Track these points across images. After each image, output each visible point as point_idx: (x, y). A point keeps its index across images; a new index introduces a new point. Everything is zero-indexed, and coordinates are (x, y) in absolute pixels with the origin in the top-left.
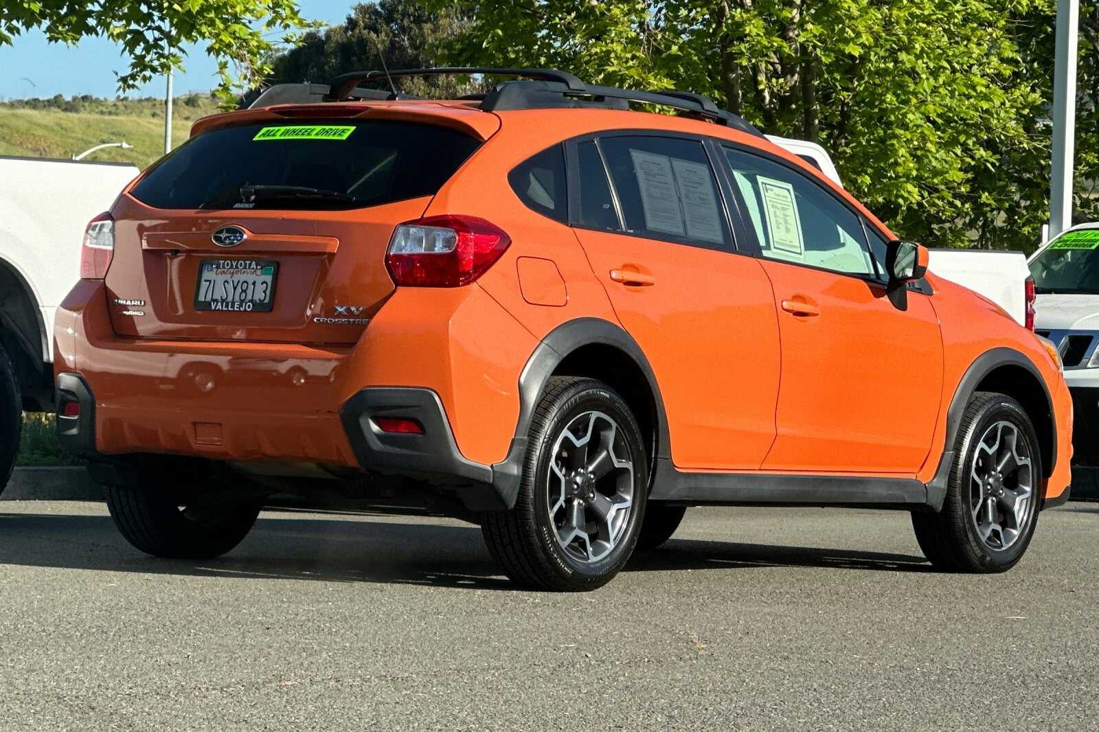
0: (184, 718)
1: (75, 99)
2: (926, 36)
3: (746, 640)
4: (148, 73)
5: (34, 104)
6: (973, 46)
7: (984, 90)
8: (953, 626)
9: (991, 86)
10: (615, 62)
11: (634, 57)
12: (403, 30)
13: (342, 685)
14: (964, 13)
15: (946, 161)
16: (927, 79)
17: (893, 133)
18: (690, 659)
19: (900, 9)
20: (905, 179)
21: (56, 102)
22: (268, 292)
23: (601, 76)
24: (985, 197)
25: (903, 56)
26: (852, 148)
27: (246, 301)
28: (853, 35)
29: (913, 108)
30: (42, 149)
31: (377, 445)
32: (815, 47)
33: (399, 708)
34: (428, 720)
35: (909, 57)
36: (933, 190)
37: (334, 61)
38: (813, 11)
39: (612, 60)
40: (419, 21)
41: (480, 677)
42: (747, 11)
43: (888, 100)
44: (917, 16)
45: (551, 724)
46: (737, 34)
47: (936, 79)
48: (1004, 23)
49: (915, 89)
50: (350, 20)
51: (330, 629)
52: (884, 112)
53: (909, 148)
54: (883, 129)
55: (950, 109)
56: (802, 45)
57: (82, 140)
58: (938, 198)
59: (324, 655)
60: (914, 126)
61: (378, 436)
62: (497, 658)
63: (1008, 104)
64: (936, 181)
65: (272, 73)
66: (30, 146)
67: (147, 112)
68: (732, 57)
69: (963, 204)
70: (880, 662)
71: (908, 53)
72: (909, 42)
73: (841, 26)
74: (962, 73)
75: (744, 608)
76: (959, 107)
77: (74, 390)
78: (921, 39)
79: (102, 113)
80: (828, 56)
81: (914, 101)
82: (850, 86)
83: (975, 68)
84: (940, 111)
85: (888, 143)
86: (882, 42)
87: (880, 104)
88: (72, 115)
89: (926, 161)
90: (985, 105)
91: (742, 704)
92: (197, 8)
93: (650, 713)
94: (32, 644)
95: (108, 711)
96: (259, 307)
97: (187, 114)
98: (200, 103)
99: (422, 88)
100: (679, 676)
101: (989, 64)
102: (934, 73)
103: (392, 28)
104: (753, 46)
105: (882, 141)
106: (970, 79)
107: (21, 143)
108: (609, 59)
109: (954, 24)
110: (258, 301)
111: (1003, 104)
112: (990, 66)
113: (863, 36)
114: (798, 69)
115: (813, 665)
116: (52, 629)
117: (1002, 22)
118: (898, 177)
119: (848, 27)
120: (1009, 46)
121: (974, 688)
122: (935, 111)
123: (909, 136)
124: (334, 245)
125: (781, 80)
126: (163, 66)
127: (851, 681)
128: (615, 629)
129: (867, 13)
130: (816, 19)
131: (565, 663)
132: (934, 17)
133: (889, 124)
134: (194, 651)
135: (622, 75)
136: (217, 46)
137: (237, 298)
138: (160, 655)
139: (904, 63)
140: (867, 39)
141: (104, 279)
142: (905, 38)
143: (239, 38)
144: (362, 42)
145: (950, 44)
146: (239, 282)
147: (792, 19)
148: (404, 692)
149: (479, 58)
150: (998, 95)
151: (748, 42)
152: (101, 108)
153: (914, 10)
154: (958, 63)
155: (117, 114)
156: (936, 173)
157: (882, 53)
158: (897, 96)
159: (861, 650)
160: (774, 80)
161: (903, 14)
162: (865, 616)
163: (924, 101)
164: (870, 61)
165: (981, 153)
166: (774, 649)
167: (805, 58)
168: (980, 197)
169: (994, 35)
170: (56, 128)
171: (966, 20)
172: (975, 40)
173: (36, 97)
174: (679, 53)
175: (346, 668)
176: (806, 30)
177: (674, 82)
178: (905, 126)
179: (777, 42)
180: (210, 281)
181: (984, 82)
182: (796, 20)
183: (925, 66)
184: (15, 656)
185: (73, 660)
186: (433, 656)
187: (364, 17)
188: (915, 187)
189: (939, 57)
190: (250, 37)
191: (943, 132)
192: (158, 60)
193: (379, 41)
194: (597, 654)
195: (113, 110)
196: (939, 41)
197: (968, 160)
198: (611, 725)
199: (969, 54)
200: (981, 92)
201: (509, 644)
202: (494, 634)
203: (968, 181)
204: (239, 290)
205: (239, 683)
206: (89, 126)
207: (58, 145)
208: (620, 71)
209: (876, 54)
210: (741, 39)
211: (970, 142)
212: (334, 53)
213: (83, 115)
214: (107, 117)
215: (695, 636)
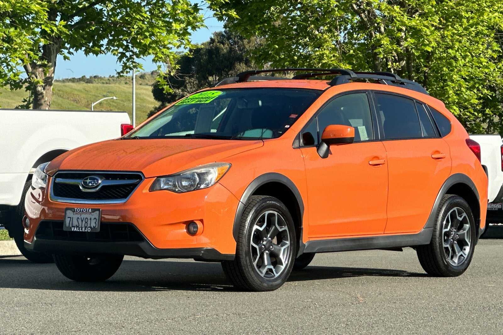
0: (159, 329)
1: (91, 77)
2: (460, 42)
3: (379, 296)
4: (128, 70)
5: (73, 80)
6: (480, 45)
7: (486, 64)
8: (464, 289)
9: (489, 62)
10: (326, 58)
11: (334, 56)
12: (235, 43)
13: (219, 317)
14: (476, 31)
15: (470, 95)
16: (461, 60)
17: (447, 84)
18: (356, 304)
19: (448, 31)
20: (452, 104)
21: (83, 79)
23: (320, 65)
24: (487, 111)
25: (450, 51)
26: (429, 91)
28: (428, 43)
29: (456, 73)
30: (77, 100)
32: (412, 49)
33: (241, 324)
34: (253, 328)
35: (453, 51)
36: (466, 108)
37: (205, 57)
38: (411, 33)
39: (325, 57)
40: (241, 38)
41: (273, 313)
42: (382, 34)
43: (444, 70)
44: (456, 34)
45: (300, 328)
46: (378, 45)
47: (465, 60)
48: (494, 35)
49: (456, 65)
50: (211, 39)
51: (213, 297)
52: (442, 75)
53: (454, 90)
54: (443, 83)
55: (471, 73)
56: (406, 47)
57: (95, 95)
58: (467, 112)
59: (211, 306)
60: (456, 80)
62: (280, 306)
63: (497, 70)
64: (466, 104)
65: (180, 68)
66: (72, 99)
67: (123, 82)
68: (376, 54)
69: (478, 114)
70: (432, 303)
71: (452, 50)
72: (452, 45)
73: (423, 39)
74: (476, 57)
75: (380, 285)
76: (475, 72)
78: (457, 43)
79: (103, 83)
80: (417, 52)
81: (456, 70)
82: (428, 65)
83: (481, 55)
84: (467, 74)
85: (445, 88)
86: (441, 45)
87: (441, 72)
88: (90, 85)
89: (461, 96)
90: (487, 71)
91: (375, 319)
92: (148, 43)
93: (339, 323)
94: (97, 305)
95: (129, 328)
97: (140, 82)
98: (146, 77)
99: (244, 68)
100: (351, 310)
101: (487, 53)
102: (464, 57)
103: (230, 42)
104: (385, 49)
105: (442, 87)
106: (479, 59)
107: (68, 98)
108: (323, 57)
109: (472, 36)
111: (495, 70)
112: (488, 54)
113: (432, 42)
114: (405, 59)
115: (405, 305)
116: (103, 300)
117: (493, 35)
118: (449, 103)
119: (426, 39)
120: (496, 45)
121: (469, 311)
122: (465, 74)
123: (454, 85)
125: (397, 64)
126: (134, 67)
127: (420, 310)
128: (327, 294)
129: (434, 33)
130: (412, 36)
131: (307, 307)
132: (463, 34)
133: (445, 81)
134: (160, 306)
135: (329, 64)
136: (156, 59)
138: (147, 308)
139: (451, 54)
140: (434, 44)
142: (451, 43)
143: (165, 55)
144: (217, 49)
145: (470, 45)
147: (402, 37)
148: (243, 319)
149: (268, 58)
150: (492, 66)
151: (383, 47)
152: (102, 81)
153: (454, 31)
154: (474, 53)
155: (110, 84)
156: (466, 100)
157: (441, 50)
158: (449, 68)
159: (425, 299)
160: (394, 64)
161: (450, 33)
162: (429, 286)
163: (460, 70)
164: (436, 54)
165: (485, 91)
166: (390, 299)
167: (408, 53)
168: (485, 111)
169: (489, 41)
170: (83, 90)
171: (477, 34)
172: (481, 43)
173: (74, 77)
174: (354, 53)
175: (220, 311)
176: (408, 41)
177: (352, 66)
178: (452, 81)
179: (395, 47)
181: (486, 61)
182: (403, 38)
183: (460, 54)
184: (91, 309)
185: (114, 310)
186: (254, 306)
187: (217, 38)
188: (457, 107)
189: (465, 51)
190: (170, 54)
191: (469, 83)
192: (132, 64)
193: (224, 49)
194: (319, 303)
195: (108, 82)
196: (465, 44)
197: (480, 94)
198: (324, 328)
199: (478, 49)
200: (485, 65)
201: (284, 301)
202: (278, 297)
203: (480, 103)
205: (178, 317)
206: (97, 89)
207: (84, 98)
208: (328, 62)
209: (438, 50)
210: (380, 46)
211: (480, 87)
212: (205, 54)
213: (95, 85)
214: (105, 85)
215: (359, 296)
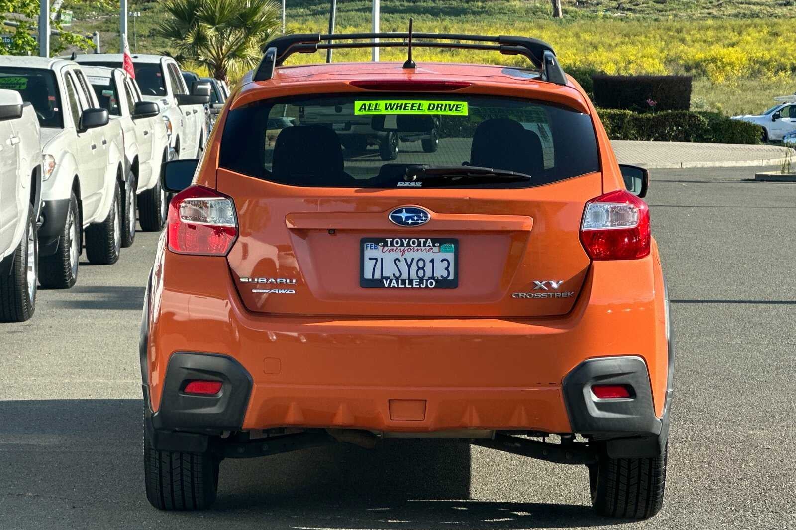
22: (451, 269)
27: (426, 278)
31: (595, 413)
61: (596, 404)
77: (223, 372)
96: (442, 283)
110: (440, 278)
124: (527, 223)
137: (413, 275)
141: (226, 256)
146: (413, 259)
180: (376, 259)
204: (414, 268)
